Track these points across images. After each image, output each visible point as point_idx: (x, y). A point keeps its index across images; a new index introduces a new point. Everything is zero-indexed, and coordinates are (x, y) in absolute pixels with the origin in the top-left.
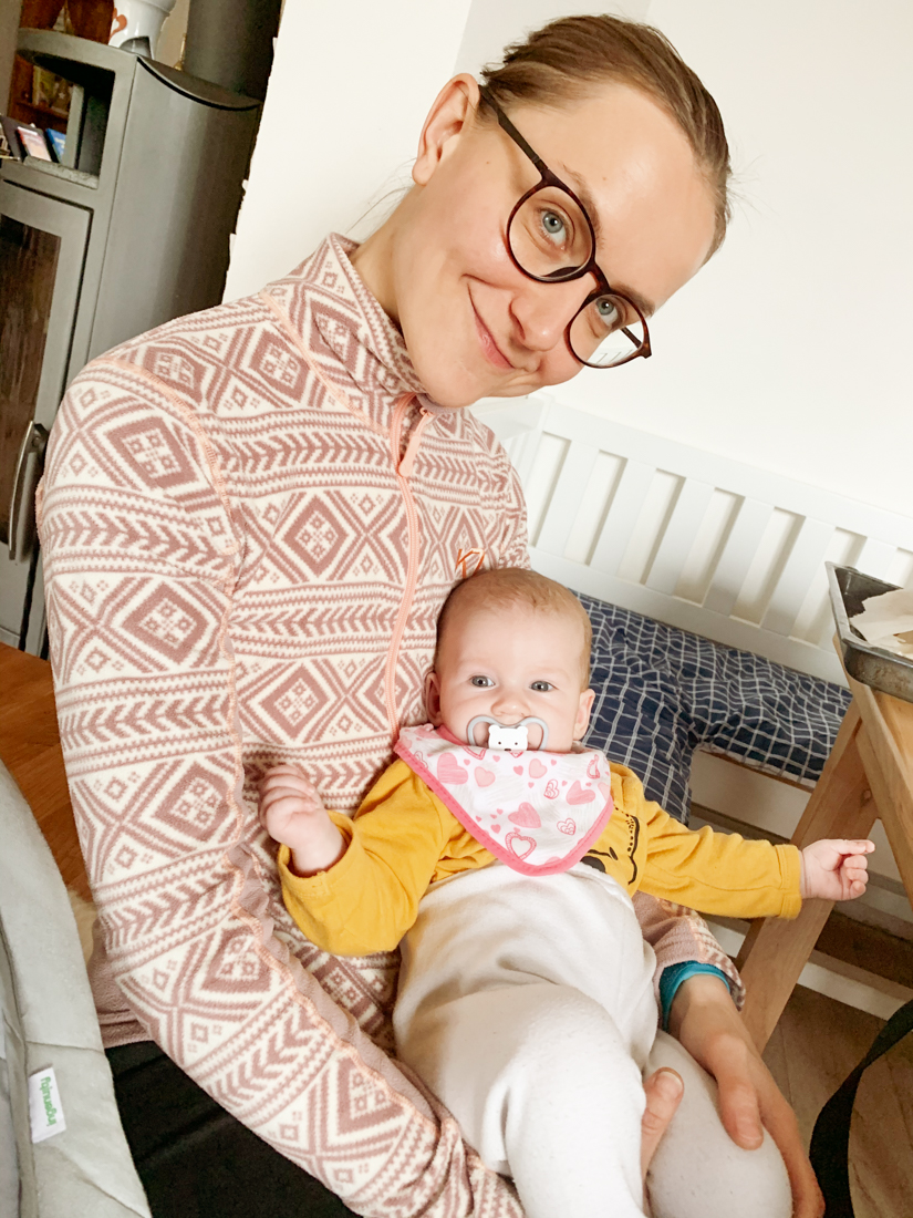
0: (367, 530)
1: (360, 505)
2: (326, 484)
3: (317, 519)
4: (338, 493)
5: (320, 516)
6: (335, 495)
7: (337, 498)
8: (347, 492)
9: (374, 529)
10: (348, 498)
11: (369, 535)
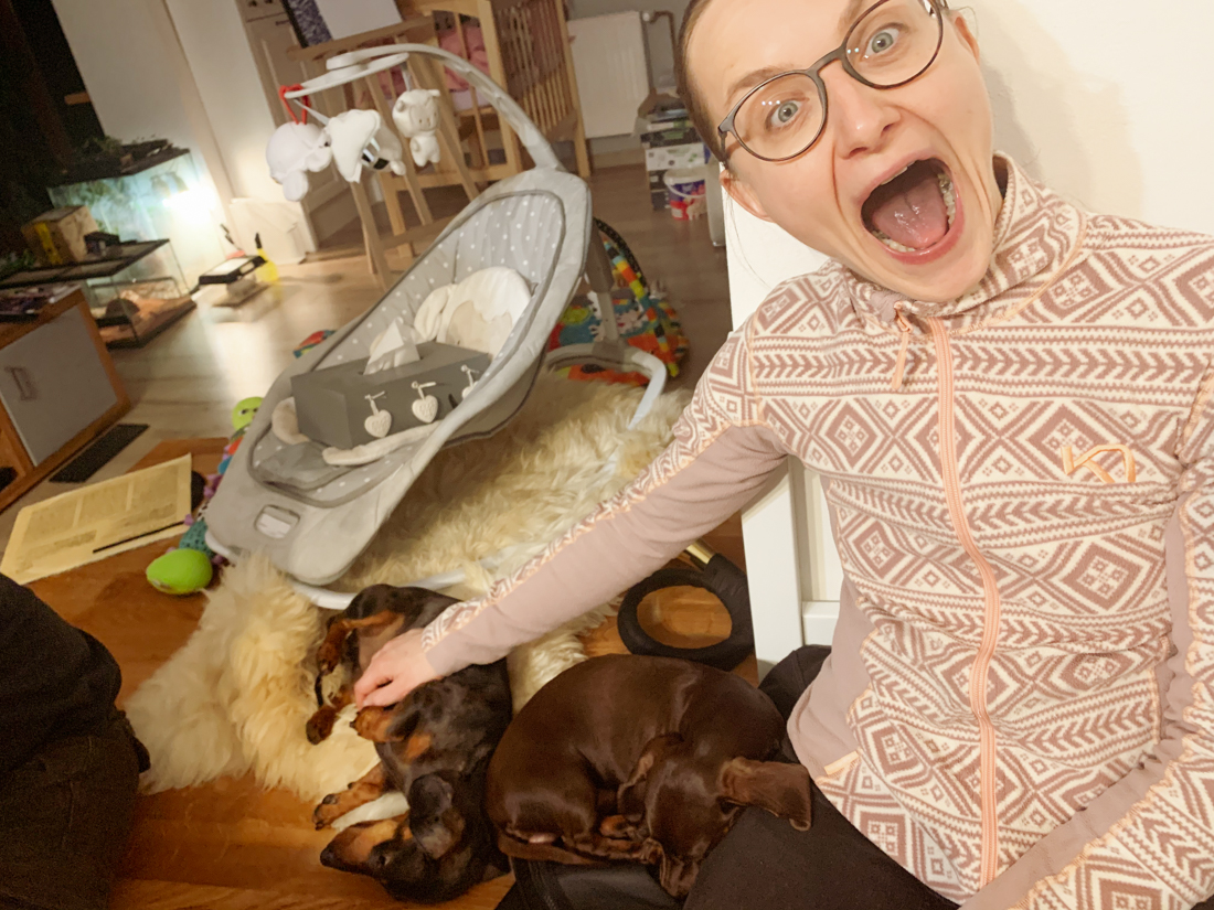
0: (894, 433)
1: (884, 410)
2: (856, 393)
3: (848, 422)
4: (865, 400)
5: (851, 420)
6: (863, 402)
7: (865, 404)
8: (872, 399)
9: (901, 431)
10: (873, 404)
11: (896, 437)
